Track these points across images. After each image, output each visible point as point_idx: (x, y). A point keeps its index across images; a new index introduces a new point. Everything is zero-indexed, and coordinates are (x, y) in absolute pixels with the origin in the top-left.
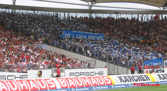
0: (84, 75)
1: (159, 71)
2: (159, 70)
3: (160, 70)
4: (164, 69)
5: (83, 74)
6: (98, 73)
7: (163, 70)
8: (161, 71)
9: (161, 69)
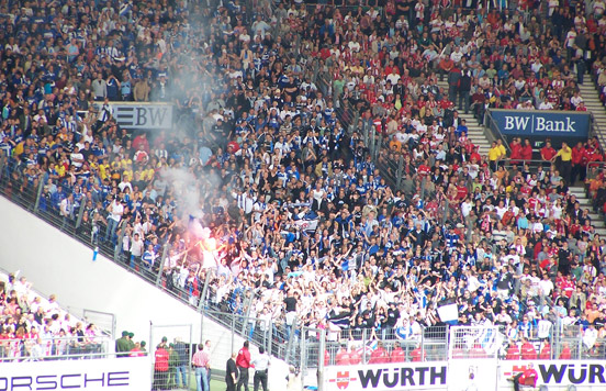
0: (28, 385)
1: (416, 376)
2: (417, 369)
3: (422, 371)
4: (443, 363)
5: (27, 381)
6: (103, 380)
7: (438, 371)
8: (428, 375)
9: (429, 364)
